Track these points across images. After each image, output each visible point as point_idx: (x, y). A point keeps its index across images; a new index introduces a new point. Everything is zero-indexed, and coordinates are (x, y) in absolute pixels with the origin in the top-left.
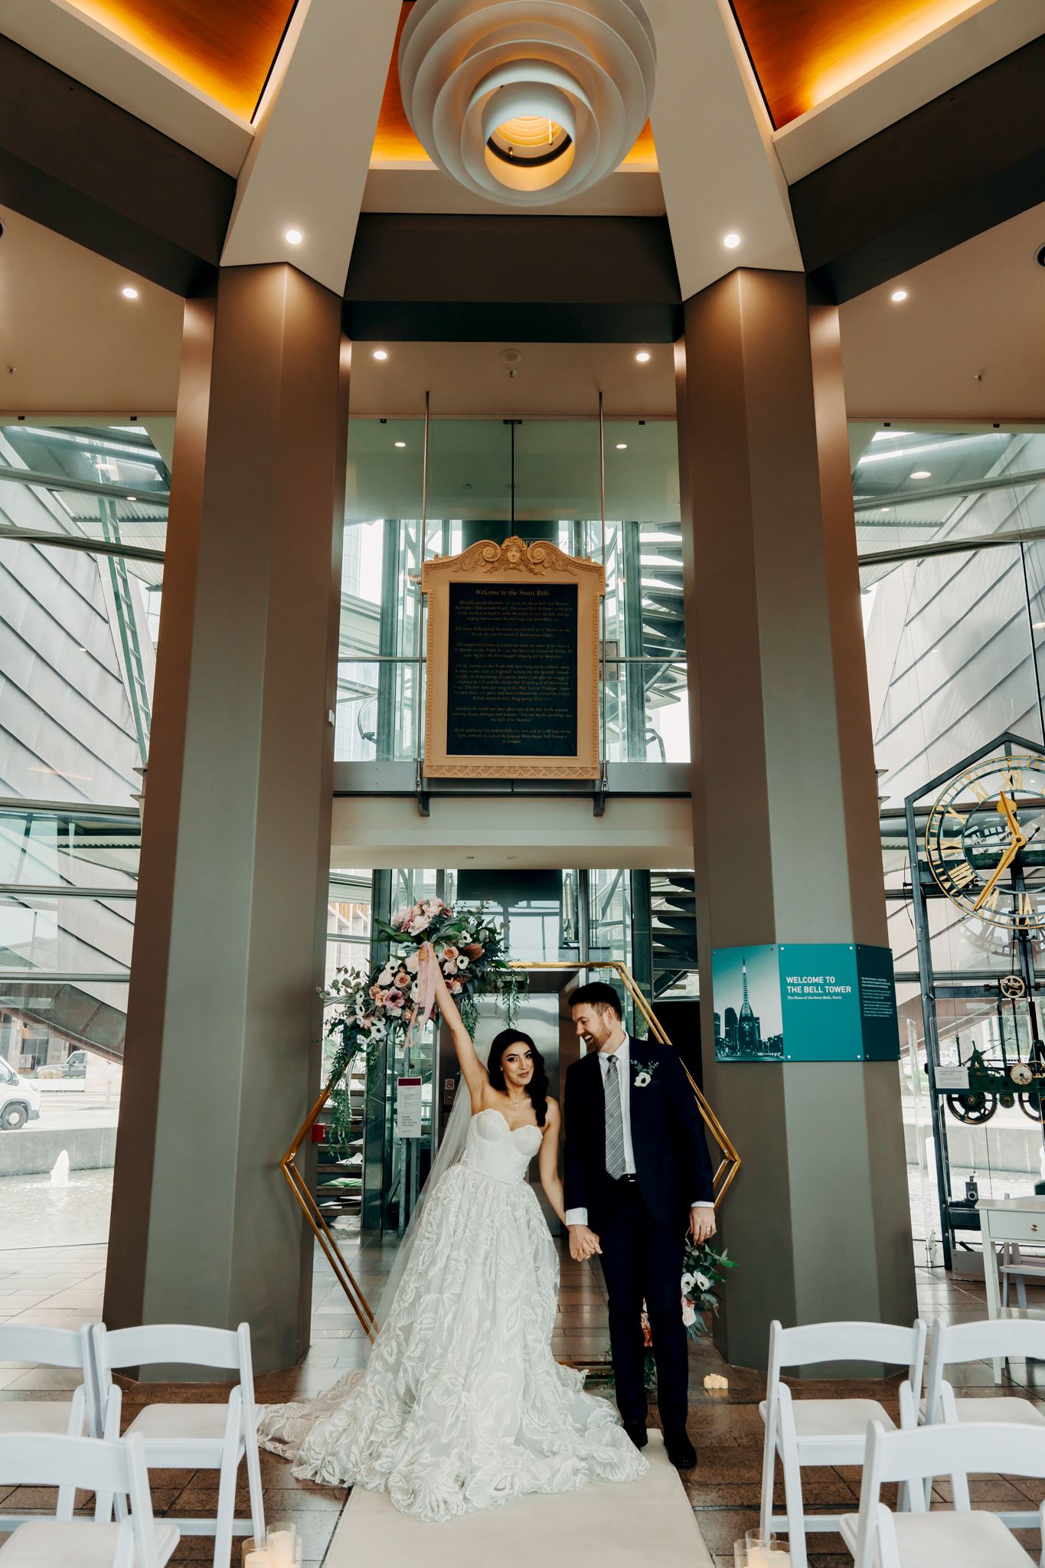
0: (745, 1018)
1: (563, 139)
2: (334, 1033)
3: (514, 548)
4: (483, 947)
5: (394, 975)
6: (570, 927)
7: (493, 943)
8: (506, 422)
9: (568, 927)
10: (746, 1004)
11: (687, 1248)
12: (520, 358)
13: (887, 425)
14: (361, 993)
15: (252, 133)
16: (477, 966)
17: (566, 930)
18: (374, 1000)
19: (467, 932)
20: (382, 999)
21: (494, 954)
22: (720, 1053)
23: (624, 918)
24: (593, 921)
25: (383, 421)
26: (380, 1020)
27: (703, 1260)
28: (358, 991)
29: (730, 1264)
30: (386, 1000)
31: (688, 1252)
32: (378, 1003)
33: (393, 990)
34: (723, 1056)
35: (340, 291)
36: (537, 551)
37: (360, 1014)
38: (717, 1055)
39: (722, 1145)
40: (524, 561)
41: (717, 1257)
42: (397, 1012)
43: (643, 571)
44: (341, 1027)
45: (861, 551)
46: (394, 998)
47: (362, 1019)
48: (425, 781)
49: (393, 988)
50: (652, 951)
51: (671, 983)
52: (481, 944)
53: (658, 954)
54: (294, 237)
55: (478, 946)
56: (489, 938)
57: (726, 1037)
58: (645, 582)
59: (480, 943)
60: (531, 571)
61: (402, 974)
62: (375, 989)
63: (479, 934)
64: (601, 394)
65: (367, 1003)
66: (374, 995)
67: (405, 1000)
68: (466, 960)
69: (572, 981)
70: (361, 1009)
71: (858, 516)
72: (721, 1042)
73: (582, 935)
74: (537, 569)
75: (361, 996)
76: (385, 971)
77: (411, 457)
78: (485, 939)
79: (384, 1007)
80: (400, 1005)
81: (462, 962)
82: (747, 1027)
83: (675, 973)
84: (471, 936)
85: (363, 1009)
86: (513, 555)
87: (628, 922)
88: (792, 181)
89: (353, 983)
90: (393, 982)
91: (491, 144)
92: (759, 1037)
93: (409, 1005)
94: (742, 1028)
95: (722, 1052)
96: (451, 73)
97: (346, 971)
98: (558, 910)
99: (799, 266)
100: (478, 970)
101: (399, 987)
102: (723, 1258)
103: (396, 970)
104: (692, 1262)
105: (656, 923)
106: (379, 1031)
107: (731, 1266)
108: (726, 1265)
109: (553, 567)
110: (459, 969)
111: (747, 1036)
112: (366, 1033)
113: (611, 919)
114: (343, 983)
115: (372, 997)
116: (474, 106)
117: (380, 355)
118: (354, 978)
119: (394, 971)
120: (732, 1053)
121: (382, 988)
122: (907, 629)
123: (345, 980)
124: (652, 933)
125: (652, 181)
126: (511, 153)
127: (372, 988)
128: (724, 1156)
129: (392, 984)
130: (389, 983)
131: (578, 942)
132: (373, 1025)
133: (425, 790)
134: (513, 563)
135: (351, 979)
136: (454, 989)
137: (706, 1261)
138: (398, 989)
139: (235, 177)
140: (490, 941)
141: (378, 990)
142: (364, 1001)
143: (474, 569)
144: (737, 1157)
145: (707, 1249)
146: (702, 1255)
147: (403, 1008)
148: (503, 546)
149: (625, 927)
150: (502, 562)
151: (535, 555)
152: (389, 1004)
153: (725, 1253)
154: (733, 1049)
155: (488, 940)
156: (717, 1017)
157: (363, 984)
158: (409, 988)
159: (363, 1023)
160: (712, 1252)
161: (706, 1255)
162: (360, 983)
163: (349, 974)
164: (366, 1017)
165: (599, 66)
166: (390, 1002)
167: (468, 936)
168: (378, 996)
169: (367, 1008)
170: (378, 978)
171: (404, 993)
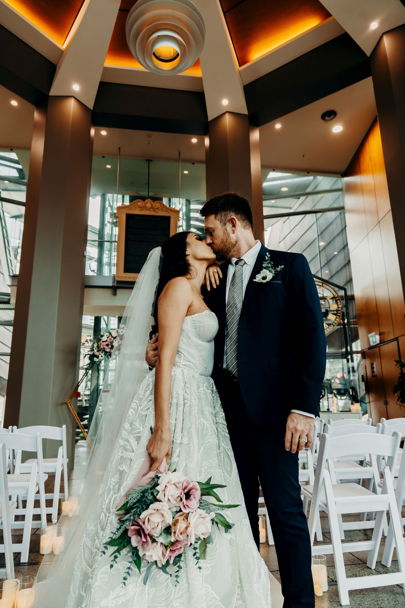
1: (176, 54)
3: (149, 203)
5: (108, 338)
8: (147, 160)
12: (152, 138)
13: (274, 170)
14: (96, 344)
15: (63, 50)
18: (100, 346)
25: (103, 157)
26: (102, 353)
32: (102, 347)
33: (107, 342)
35: (91, 108)
36: (157, 204)
37: (95, 351)
40: (152, 207)
42: (108, 350)
43: (192, 219)
44: (89, 356)
45: (265, 214)
46: (107, 345)
47: (96, 352)
48: (116, 282)
54: (76, 87)
58: (192, 222)
60: (154, 211)
61: (110, 337)
64: (180, 153)
65: (98, 347)
66: (100, 344)
70: (96, 349)
71: (265, 203)
74: (157, 210)
77: (113, 171)
79: (104, 348)
86: (148, 205)
88: (245, 84)
91: (154, 54)
93: (112, 347)
96: (143, 30)
99: (246, 112)
106: (102, 356)
109: (162, 210)
112: (98, 357)
114: (90, 340)
116: (149, 42)
117: (104, 133)
119: (108, 336)
121: (103, 342)
122: (280, 244)
125: (199, 80)
126: (160, 58)
127: (100, 342)
129: (107, 341)
132: (100, 354)
133: (116, 285)
134: (148, 208)
138: (109, 342)
139: (55, 64)
141: (102, 342)
143: (135, 209)
147: (110, 348)
148: (145, 202)
150: (145, 208)
151: (156, 206)
152: (106, 347)
158: (113, 342)
159: (97, 353)
164: (98, 351)
165: (188, 32)
168: (102, 344)
169: (98, 348)
170: (101, 339)
171: (111, 344)
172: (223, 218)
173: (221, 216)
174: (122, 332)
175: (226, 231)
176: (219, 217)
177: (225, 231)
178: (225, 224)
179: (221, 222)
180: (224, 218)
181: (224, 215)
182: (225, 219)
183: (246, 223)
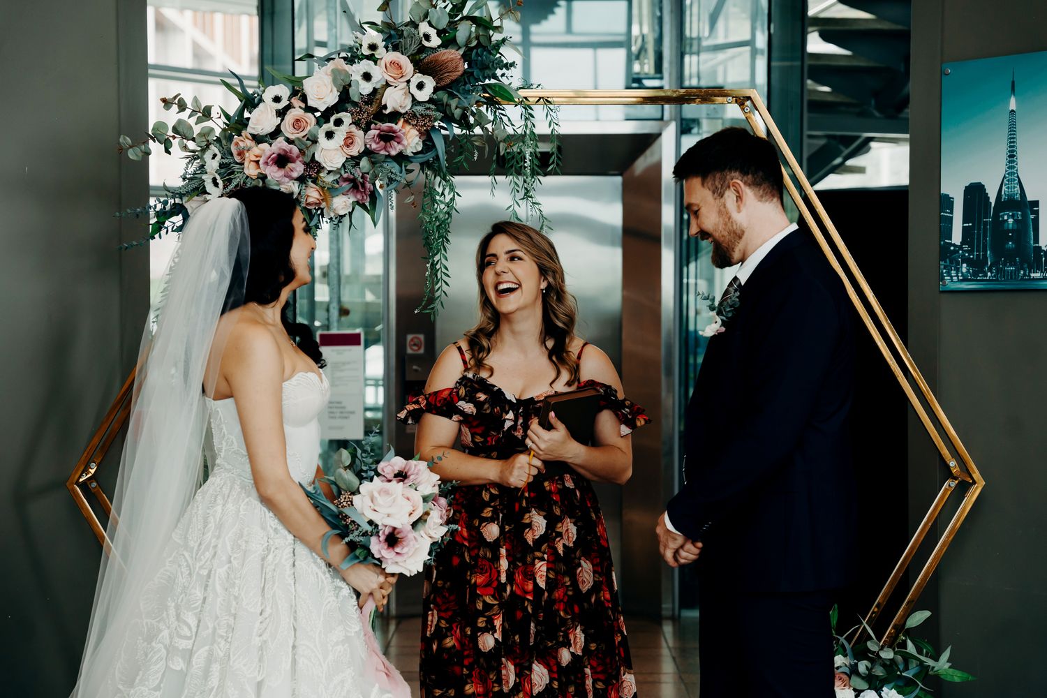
0: (1007, 204)
2: (163, 232)
4: (465, 57)
5: (281, 114)
6: (646, 51)
7: (485, 48)
9: (642, 49)
10: (1012, 175)
11: (869, 644)
14: (214, 149)
16: (452, 96)
17: (638, 57)
18: (242, 164)
19: (430, 24)
20: (257, 162)
21: (487, 72)
22: (949, 275)
23: (753, 35)
24: (691, 39)
27: (901, 667)
28: (208, 146)
29: (957, 676)
30: (266, 163)
31: (873, 653)
32: (251, 170)
33: (280, 143)
34: (953, 282)
37: (214, 193)
38: (942, 279)
39: (945, 452)
41: (930, 662)
46: (282, 160)
49: (281, 139)
50: (806, 98)
51: (838, 161)
52: (461, 52)
53: (819, 106)
55: (453, 54)
56: (477, 38)
57: (962, 243)
59: (460, 48)
61: (297, 112)
62: (242, 141)
63: (456, 29)
65: (227, 170)
66: (241, 154)
67: (305, 163)
68: (430, 83)
69: (648, 152)
70: (215, 182)
72: (955, 252)
73: (671, 63)
75: (215, 156)
76: (261, 105)
78: (469, 40)
79: (263, 178)
80: (295, 175)
81: (420, 86)
82: (1011, 221)
83: (848, 141)
84: (439, 33)
85: (220, 181)
87: (761, 41)
89: (197, 129)
90: (279, 126)
92: (1037, 240)
93: (314, 175)
94: (998, 224)
95: (953, 273)
97: (182, 107)
98: (622, 38)
100: (454, 103)
101: (292, 137)
102: (942, 665)
103: (284, 103)
104: (879, 671)
105: (816, 44)
107: (957, 679)
108: (949, 679)
110: (415, 102)
111: (1010, 239)
113: (726, 36)
114: (175, 129)
115: (238, 159)
118: (199, 121)
119: (281, 106)
120: (975, 274)
121: (258, 139)
123: (180, 122)
124: (808, 62)
127: (237, 140)
128: (948, 474)
129: (277, 133)
130: (271, 129)
131: (661, 78)
135: (192, 121)
136: (405, 142)
137: (906, 669)
138: (290, 141)
140: (479, 45)
141: (249, 143)
142: (221, 166)
144: (977, 475)
145: (911, 648)
146: (899, 658)
147: (301, 180)
149: (754, 53)
152: (273, 174)
153: (946, 655)
154: (978, 266)
155: (474, 43)
156: (947, 202)
157: (218, 132)
158: (313, 140)
160: (920, 651)
161: (907, 658)
162: (212, 130)
163: (188, 112)
166: (275, 168)
167: (433, 32)
168: (249, 156)
169: (227, 182)
170: (248, 119)
171: (302, 152)
172: (717, 183)
173: (714, 180)
174: (367, 77)
175: (725, 207)
176: (709, 182)
177: (722, 208)
178: (721, 195)
179: (714, 193)
180: (720, 182)
181: (720, 179)
182: (722, 185)
183: (764, 190)
